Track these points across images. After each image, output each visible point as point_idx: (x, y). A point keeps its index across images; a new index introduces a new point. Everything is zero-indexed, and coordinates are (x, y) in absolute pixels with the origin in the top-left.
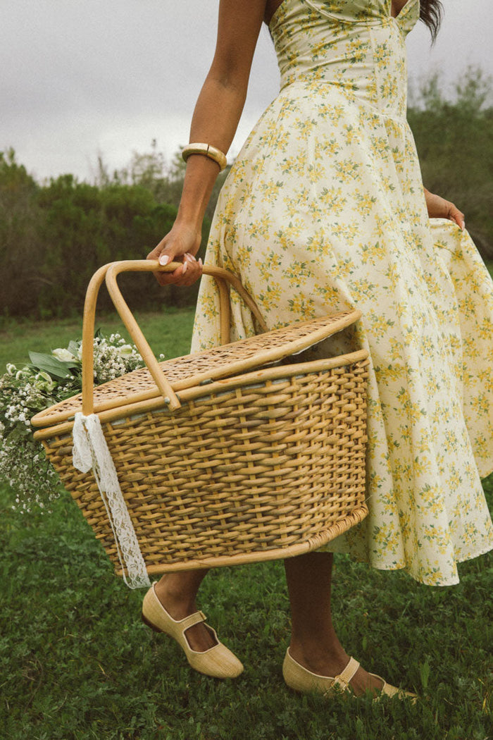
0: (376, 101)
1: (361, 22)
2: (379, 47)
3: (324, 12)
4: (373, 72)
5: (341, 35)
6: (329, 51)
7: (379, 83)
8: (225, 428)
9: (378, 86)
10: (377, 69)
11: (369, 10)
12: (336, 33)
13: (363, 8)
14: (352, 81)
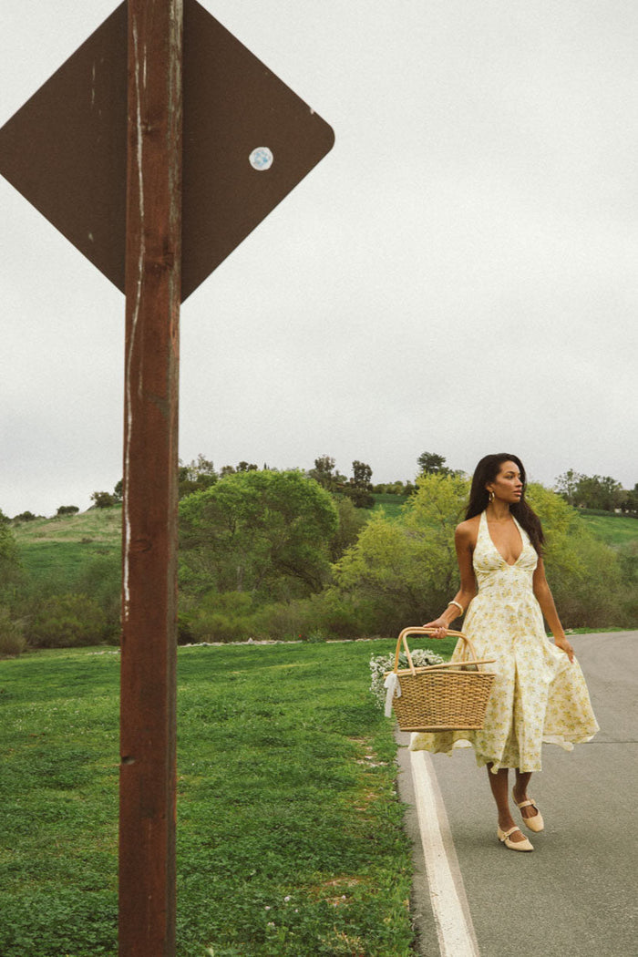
5: (486, 577)
13: (490, 568)
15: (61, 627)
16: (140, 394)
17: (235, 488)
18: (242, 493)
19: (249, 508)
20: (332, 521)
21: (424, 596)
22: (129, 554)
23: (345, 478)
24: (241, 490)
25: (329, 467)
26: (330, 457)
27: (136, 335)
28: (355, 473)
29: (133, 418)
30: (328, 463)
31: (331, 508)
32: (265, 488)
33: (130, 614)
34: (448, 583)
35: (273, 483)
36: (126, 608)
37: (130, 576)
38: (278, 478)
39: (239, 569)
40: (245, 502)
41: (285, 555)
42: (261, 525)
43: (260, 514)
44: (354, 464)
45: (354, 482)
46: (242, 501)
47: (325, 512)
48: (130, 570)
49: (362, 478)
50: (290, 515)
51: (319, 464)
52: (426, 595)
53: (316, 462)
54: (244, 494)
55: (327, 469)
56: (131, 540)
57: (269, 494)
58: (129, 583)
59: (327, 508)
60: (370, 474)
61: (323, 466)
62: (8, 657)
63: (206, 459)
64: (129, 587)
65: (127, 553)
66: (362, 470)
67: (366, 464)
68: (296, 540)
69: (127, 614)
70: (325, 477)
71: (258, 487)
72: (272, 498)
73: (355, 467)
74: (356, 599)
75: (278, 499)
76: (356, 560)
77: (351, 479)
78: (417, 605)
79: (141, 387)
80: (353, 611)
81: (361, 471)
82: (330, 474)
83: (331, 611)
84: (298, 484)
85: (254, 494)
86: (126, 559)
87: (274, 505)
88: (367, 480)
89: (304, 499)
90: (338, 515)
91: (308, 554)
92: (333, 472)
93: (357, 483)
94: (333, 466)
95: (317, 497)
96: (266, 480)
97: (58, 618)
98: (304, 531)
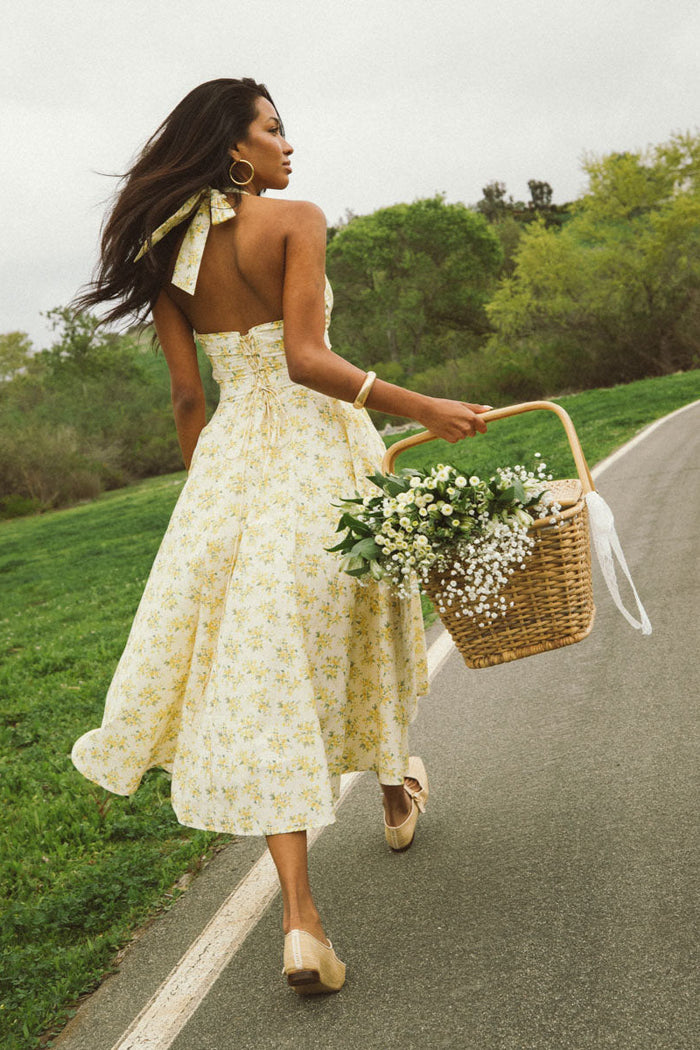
15: (167, 446)
17: (362, 233)
18: (372, 238)
19: (384, 254)
20: (493, 250)
21: (621, 325)
23: (522, 204)
24: (371, 234)
25: (500, 193)
26: (499, 182)
28: (533, 194)
30: (498, 190)
31: (489, 235)
32: (399, 225)
34: (650, 301)
35: (409, 217)
38: (414, 209)
39: (389, 334)
40: (378, 248)
41: (441, 305)
42: (405, 273)
43: (399, 259)
44: (529, 184)
45: (533, 206)
46: (374, 248)
47: (481, 241)
49: (542, 199)
50: (438, 254)
51: (488, 193)
52: (624, 323)
53: (484, 191)
54: (375, 239)
55: (498, 197)
57: (405, 232)
59: (484, 236)
60: (550, 192)
61: (492, 193)
62: (81, 502)
63: (355, 213)
66: (539, 189)
67: (543, 181)
68: (452, 283)
70: (497, 205)
71: (391, 227)
72: (411, 237)
73: (531, 187)
74: (535, 346)
75: (418, 236)
76: (516, 293)
77: (530, 203)
78: (613, 339)
80: (532, 362)
81: (538, 191)
82: (502, 202)
83: (500, 366)
84: (440, 211)
85: (388, 236)
87: (416, 246)
88: (549, 201)
89: (451, 230)
90: (499, 242)
91: (470, 299)
92: (505, 198)
93: (537, 206)
94: (504, 192)
95: (468, 224)
96: (400, 215)
97: (163, 436)
98: (458, 271)
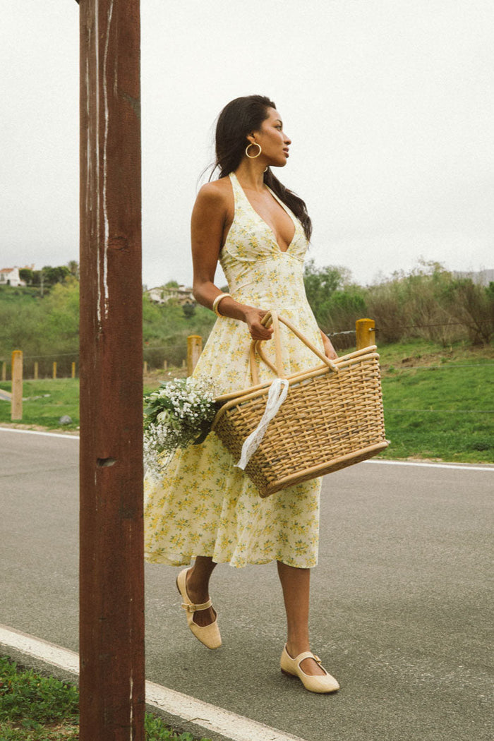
0: (273, 302)
1: (259, 261)
2: (271, 272)
3: (238, 258)
4: (269, 286)
5: (249, 269)
6: (244, 279)
7: (274, 291)
8: (355, 381)
9: (274, 293)
10: (271, 284)
11: (261, 254)
12: (246, 269)
13: (257, 253)
14: (258, 294)
16: (116, 92)
22: (108, 251)
27: (111, 32)
29: (109, 114)
33: (109, 311)
36: (106, 305)
37: (108, 274)
48: (108, 268)
56: (109, 238)
58: (108, 280)
64: (108, 284)
65: (106, 249)
69: (107, 311)
79: (116, 85)
86: (105, 255)
